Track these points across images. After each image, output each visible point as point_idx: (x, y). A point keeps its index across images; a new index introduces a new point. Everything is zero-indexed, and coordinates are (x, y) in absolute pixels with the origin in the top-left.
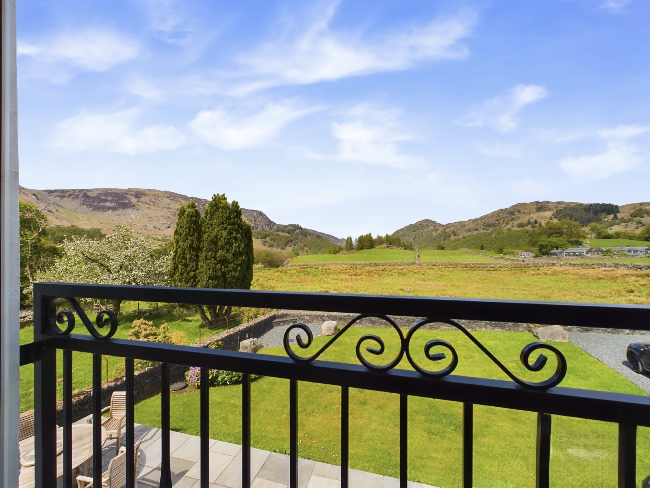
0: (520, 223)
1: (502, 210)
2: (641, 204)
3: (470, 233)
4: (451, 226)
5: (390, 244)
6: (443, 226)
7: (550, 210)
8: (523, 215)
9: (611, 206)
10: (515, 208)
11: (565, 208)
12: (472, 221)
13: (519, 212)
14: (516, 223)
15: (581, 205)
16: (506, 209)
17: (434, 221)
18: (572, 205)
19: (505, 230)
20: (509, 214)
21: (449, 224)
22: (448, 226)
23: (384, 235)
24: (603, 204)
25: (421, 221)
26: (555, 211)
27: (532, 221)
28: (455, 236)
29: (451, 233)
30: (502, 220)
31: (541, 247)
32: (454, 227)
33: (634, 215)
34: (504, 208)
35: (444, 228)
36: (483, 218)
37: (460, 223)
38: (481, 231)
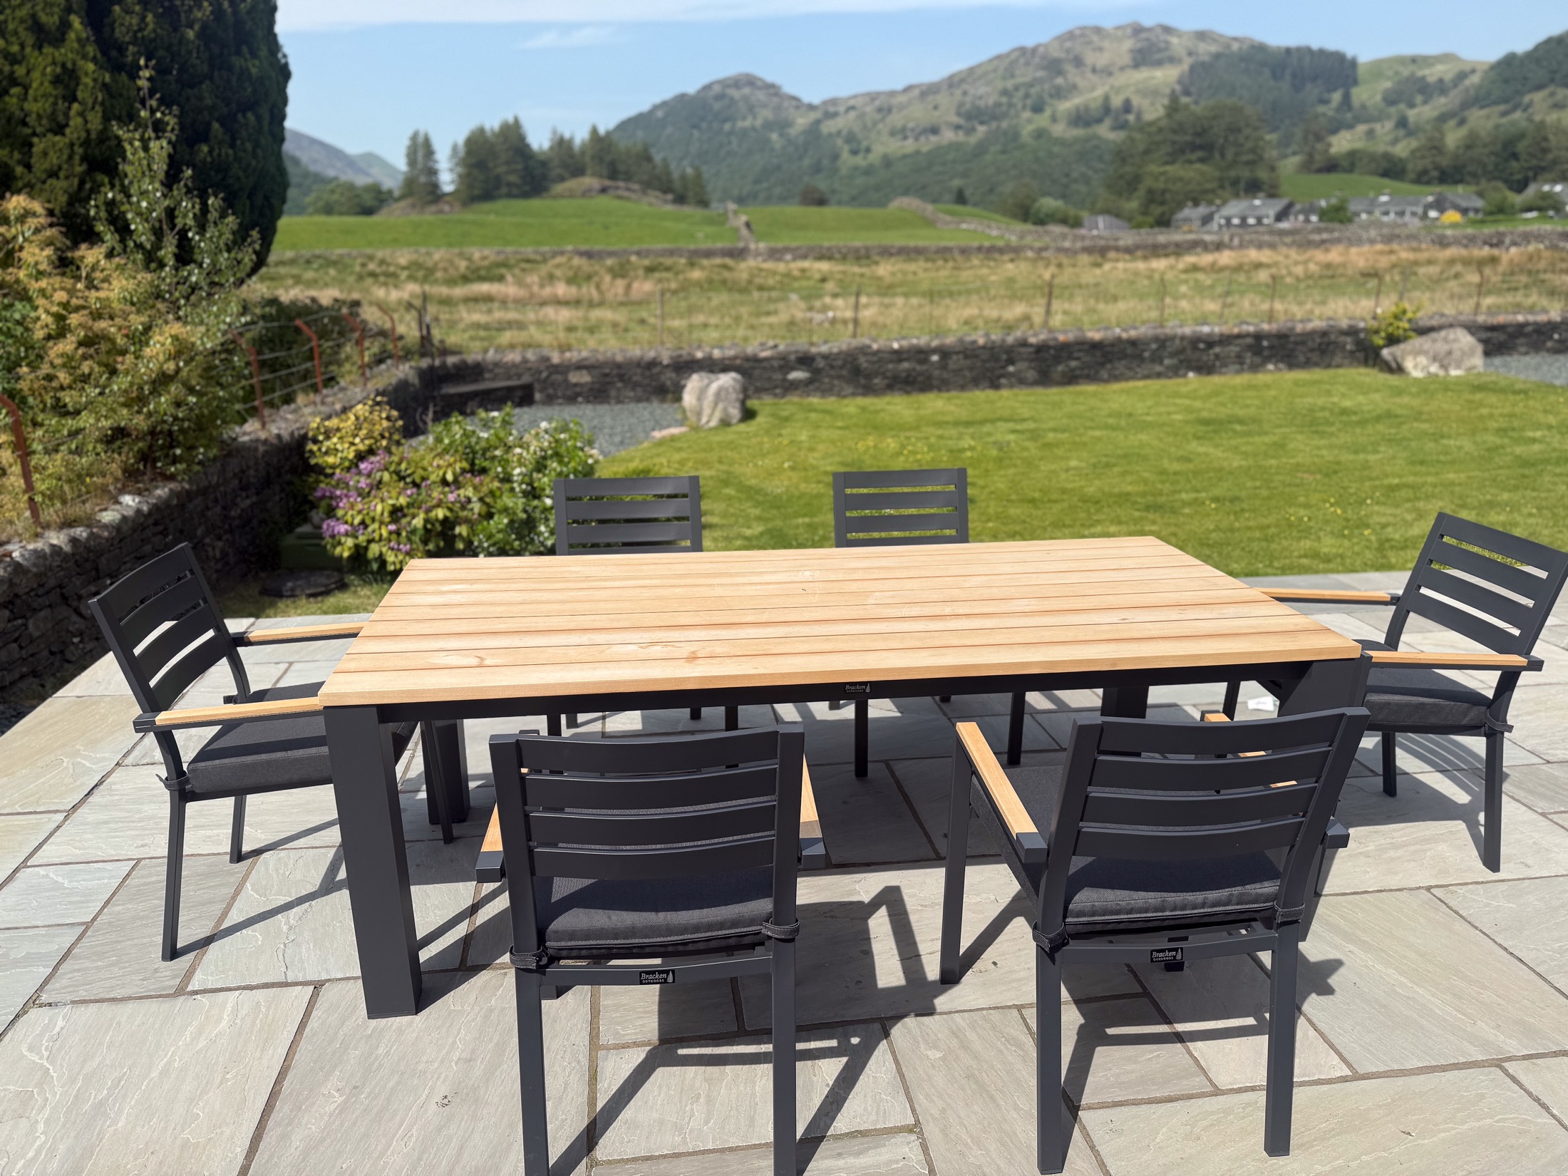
0: (1078, 109)
1: (1022, 50)
2: (1414, 60)
3: (909, 146)
4: (841, 109)
5: (613, 174)
6: (811, 107)
7: (1172, 60)
8: (1089, 75)
9: (1339, 58)
10: (1068, 44)
11: (1217, 56)
12: (916, 92)
13: (1078, 62)
14: (1066, 106)
15: (1261, 48)
16: (1034, 50)
17: (772, 86)
18: (1235, 46)
19: (1027, 131)
20: (1044, 68)
21: (834, 102)
22: (829, 110)
23: (579, 135)
24: (1322, 52)
25: (725, 83)
26: (1185, 67)
27: (1117, 102)
28: (854, 152)
29: (839, 142)
30: (1021, 93)
31: (1153, 198)
32: (852, 114)
33: (1391, 99)
34: (1029, 43)
35: (813, 116)
36: (956, 80)
37: (873, 97)
38: (948, 136)
